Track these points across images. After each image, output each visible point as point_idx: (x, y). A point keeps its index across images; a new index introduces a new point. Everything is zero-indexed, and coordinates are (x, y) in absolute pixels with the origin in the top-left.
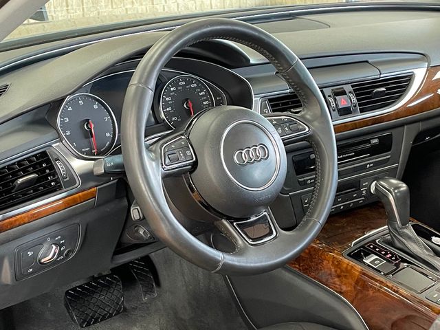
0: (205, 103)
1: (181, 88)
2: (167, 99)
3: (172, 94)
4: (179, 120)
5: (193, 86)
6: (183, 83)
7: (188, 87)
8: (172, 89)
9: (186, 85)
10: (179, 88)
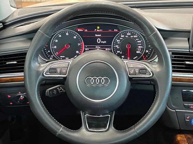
0: (139, 47)
1: (127, 36)
2: (118, 41)
3: (121, 39)
4: (121, 53)
5: (135, 36)
6: (130, 34)
7: (131, 36)
8: (122, 36)
9: (131, 35)
10: (126, 36)
